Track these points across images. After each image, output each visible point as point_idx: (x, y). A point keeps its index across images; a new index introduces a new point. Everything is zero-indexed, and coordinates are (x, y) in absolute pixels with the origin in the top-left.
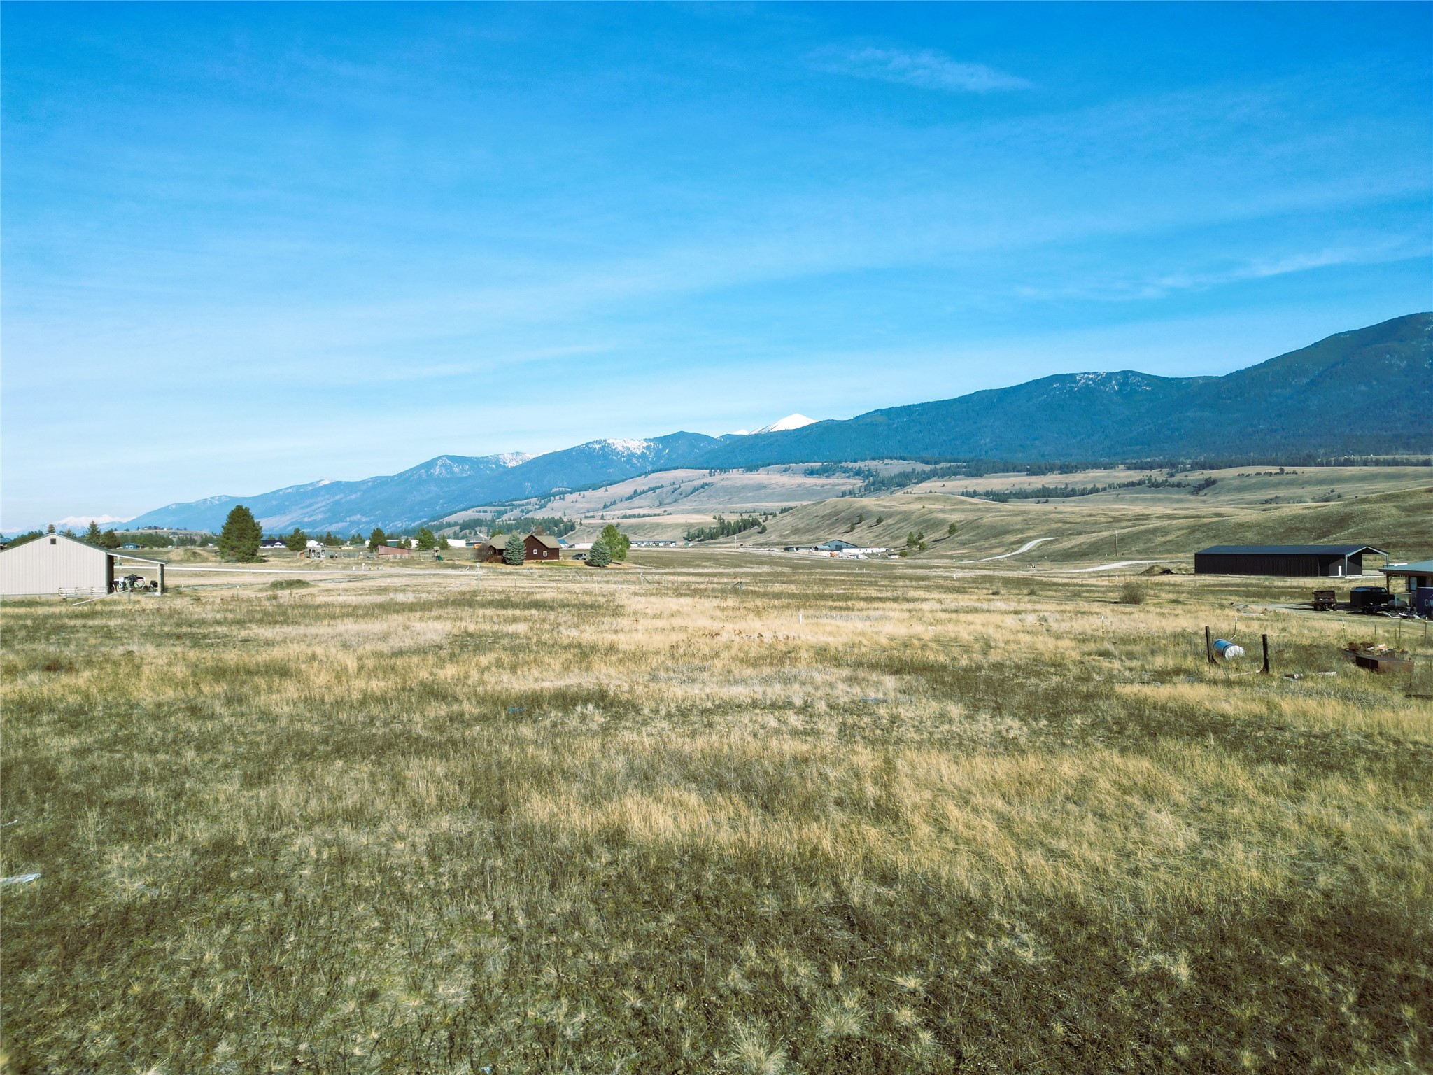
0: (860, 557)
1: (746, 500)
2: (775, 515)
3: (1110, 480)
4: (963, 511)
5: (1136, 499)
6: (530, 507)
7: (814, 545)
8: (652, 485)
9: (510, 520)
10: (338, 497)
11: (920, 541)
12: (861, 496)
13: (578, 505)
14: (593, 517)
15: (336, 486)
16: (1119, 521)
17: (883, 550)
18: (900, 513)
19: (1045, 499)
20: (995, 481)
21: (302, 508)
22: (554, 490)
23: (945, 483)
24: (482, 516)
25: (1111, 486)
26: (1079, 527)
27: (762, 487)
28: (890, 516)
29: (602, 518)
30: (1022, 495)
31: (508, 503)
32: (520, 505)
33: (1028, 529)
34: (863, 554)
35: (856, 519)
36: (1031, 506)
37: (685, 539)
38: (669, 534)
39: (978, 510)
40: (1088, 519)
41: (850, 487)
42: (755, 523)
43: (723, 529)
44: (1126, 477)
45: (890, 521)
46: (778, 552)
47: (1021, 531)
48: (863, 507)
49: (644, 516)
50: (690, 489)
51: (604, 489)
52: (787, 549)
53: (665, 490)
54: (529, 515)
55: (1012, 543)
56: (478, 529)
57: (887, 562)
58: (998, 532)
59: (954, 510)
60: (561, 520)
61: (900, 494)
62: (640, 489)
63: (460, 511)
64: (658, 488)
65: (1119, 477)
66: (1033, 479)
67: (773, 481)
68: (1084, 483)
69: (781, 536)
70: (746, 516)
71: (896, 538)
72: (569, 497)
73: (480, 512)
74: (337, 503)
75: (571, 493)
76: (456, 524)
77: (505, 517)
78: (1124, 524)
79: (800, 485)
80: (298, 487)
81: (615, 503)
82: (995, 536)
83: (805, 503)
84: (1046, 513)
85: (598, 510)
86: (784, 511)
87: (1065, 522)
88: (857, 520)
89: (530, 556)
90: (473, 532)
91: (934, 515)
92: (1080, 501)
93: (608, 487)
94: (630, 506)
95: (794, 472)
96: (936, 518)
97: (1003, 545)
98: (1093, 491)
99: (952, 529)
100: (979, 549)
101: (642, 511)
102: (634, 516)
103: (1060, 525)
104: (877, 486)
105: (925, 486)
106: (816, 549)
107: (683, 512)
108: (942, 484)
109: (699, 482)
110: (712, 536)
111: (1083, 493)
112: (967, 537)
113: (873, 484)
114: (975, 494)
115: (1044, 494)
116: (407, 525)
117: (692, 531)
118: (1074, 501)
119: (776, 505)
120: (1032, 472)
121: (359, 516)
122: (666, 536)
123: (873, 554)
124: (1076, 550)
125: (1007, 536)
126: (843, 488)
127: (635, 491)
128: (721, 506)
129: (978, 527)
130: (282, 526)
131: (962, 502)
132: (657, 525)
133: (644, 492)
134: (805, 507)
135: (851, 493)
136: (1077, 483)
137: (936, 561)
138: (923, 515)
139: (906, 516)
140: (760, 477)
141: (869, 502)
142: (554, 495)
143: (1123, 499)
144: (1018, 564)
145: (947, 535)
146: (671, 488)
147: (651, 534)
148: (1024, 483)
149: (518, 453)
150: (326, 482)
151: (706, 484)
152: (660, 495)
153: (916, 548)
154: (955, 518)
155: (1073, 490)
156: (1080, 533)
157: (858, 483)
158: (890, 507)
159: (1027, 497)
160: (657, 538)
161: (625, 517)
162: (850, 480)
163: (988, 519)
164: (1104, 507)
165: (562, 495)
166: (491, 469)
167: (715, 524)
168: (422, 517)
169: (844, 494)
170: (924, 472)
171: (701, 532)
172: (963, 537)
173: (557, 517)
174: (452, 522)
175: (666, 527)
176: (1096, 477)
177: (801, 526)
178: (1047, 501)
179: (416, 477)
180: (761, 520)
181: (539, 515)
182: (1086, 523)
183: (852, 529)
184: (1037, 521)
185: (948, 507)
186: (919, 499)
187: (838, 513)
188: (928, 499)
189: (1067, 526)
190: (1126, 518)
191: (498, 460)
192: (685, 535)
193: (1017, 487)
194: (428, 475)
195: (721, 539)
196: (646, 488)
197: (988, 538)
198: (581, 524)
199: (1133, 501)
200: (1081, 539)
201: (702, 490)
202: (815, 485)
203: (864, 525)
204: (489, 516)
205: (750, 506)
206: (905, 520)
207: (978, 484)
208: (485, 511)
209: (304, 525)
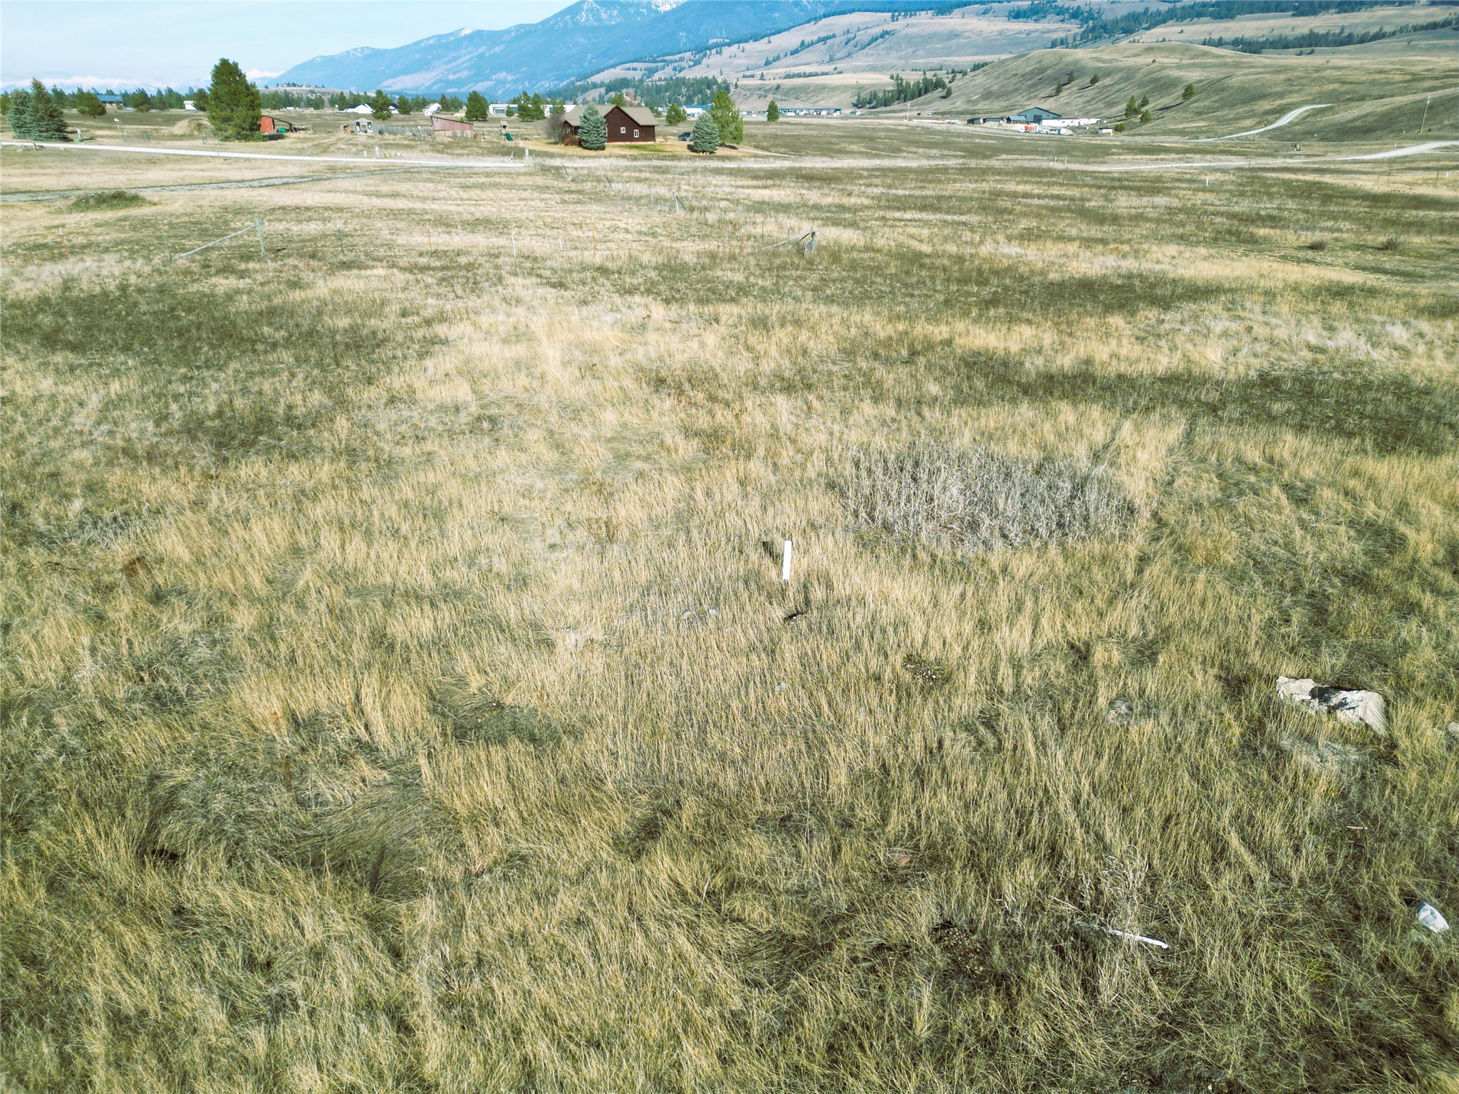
0: (1063, 131)
1: (933, 53)
2: (965, 74)
3: (1402, 21)
4: (1204, 66)
5: (1434, 47)
6: (683, 64)
7: (1006, 114)
8: (823, 35)
9: (660, 80)
10: (482, 50)
11: (1144, 109)
12: (1075, 47)
13: (737, 61)
14: (753, 76)
15: (479, 37)
16: (1422, 79)
17: (1094, 121)
18: (1122, 69)
19: (1309, 49)
20: (1249, 24)
21: (447, 63)
22: (711, 42)
23: (1184, 28)
24: (629, 75)
25: (1403, 30)
26: (1362, 90)
27: (954, 35)
28: (1108, 73)
29: (762, 78)
30: (1281, 44)
31: (657, 59)
32: (672, 62)
33: (1291, 92)
34: (1068, 127)
35: (1064, 79)
36: (1289, 59)
37: (855, 105)
38: (836, 99)
39: (1225, 65)
40: (1377, 77)
41: (1062, 35)
42: (939, 84)
43: (900, 92)
44: (1426, 16)
45: (1107, 81)
46: (959, 125)
47: (1281, 95)
48: (1076, 62)
49: (810, 75)
50: (867, 39)
51: (766, 40)
52: (971, 121)
53: (837, 40)
54: (681, 75)
55: (1267, 113)
56: (624, 91)
57: (1097, 141)
58: (1250, 96)
59: (1193, 65)
60: (714, 81)
61: (1124, 43)
62: (808, 39)
63: (608, 68)
64: (830, 38)
65: (1416, 16)
66: (1301, 21)
67: (969, 27)
68: (1367, 25)
69: (969, 101)
70: (929, 75)
71: (1111, 104)
72: (726, 50)
73: (629, 69)
74: (481, 56)
75: (729, 45)
76: (602, 85)
77: (656, 76)
78: (1427, 84)
79: (1000, 33)
80: (440, 37)
81: (777, 58)
82: (1245, 102)
83: (1004, 57)
84: (1318, 70)
85: (758, 67)
86: (976, 67)
87: (1344, 83)
88: (1066, 79)
89: (614, 136)
90: (619, 94)
91: (1165, 73)
92: (1357, 52)
93: (772, 38)
94: (797, 62)
95: (996, 14)
96: (1168, 76)
97: (1254, 116)
98: (1376, 37)
99: (1189, 92)
100: (1221, 121)
101: (808, 69)
102: (799, 75)
103: (1336, 86)
104: (1096, 33)
105: (1159, 31)
106: (1009, 120)
107: (856, 70)
108: (1178, 29)
109: (877, 31)
110: (886, 103)
111: (1363, 39)
112: (1207, 103)
113: (1093, 30)
114: (1220, 43)
115: (1311, 42)
116: (553, 86)
117: (863, 95)
118: (1349, 52)
119: (966, 60)
120: (1300, 11)
121: (505, 74)
122: (831, 102)
123: (1079, 127)
124: (1358, 123)
125: (1261, 102)
126: (1054, 36)
127: (803, 42)
128: (903, 62)
129: (1223, 90)
130: (427, 84)
131: (1205, 54)
132: (822, 88)
133: (812, 44)
134: (1003, 62)
135: (1063, 42)
136: (1357, 25)
137: (1162, 138)
138: (1150, 73)
139: (1129, 74)
140: (954, 21)
141: (1084, 55)
142: (710, 48)
143: (1415, 48)
144: (1275, 143)
145: (1181, 100)
146: (844, 38)
147: (815, 99)
148: (1286, 27)
150: (468, 31)
151: (887, 33)
152: (831, 48)
153: (1137, 119)
154: (1193, 76)
155: (1350, 35)
156: (1362, 99)
157: (1074, 28)
158: (1110, 61)
159: (1286, 46)
160: (821, 104)
161: (788, 76)
162: (1065, 25)
163: (1239, 78)
164: (1396, 59)
165: (719, 46)
166: (640, 14)
167: (891, 86)
168: (570, 76)
169: (1054, 45)
170: (1159, 13)
171: (874, 96)
172: (1201, 104)
173: (710, 78)
174: (599, 81)
175: (834, 89)
176: (1384, 17)
177: (995, 88)
178: (1312, 52)
179: (561, 24)
180: (946, 81)
181: (691, 74)
182: (1373, 83)
183: (1058, 91)
184: (1305, 81)
185: (1186, 62)
186: (1149, 50)
187: (1043, 70)
188: (1162, 49)
189: (1346, 88)
190: (1431, 74)
191: (649, 3)
192: (854, 100)
193: (1276, 33)
194: (574, 23)
195: (896, 106)
196: (815, 38)
197: (1235, 105)
198: (736, 86)
199: (1428, 50)
200: (1367, 107)
201: (880, 40)
202: (1020, 32)
203: (1074, 87)
204: (637, 75)
205: (936, 61)
206: (1126, 79)
207: (1226, 29)
208: (635, 69)
209: (450, 84)
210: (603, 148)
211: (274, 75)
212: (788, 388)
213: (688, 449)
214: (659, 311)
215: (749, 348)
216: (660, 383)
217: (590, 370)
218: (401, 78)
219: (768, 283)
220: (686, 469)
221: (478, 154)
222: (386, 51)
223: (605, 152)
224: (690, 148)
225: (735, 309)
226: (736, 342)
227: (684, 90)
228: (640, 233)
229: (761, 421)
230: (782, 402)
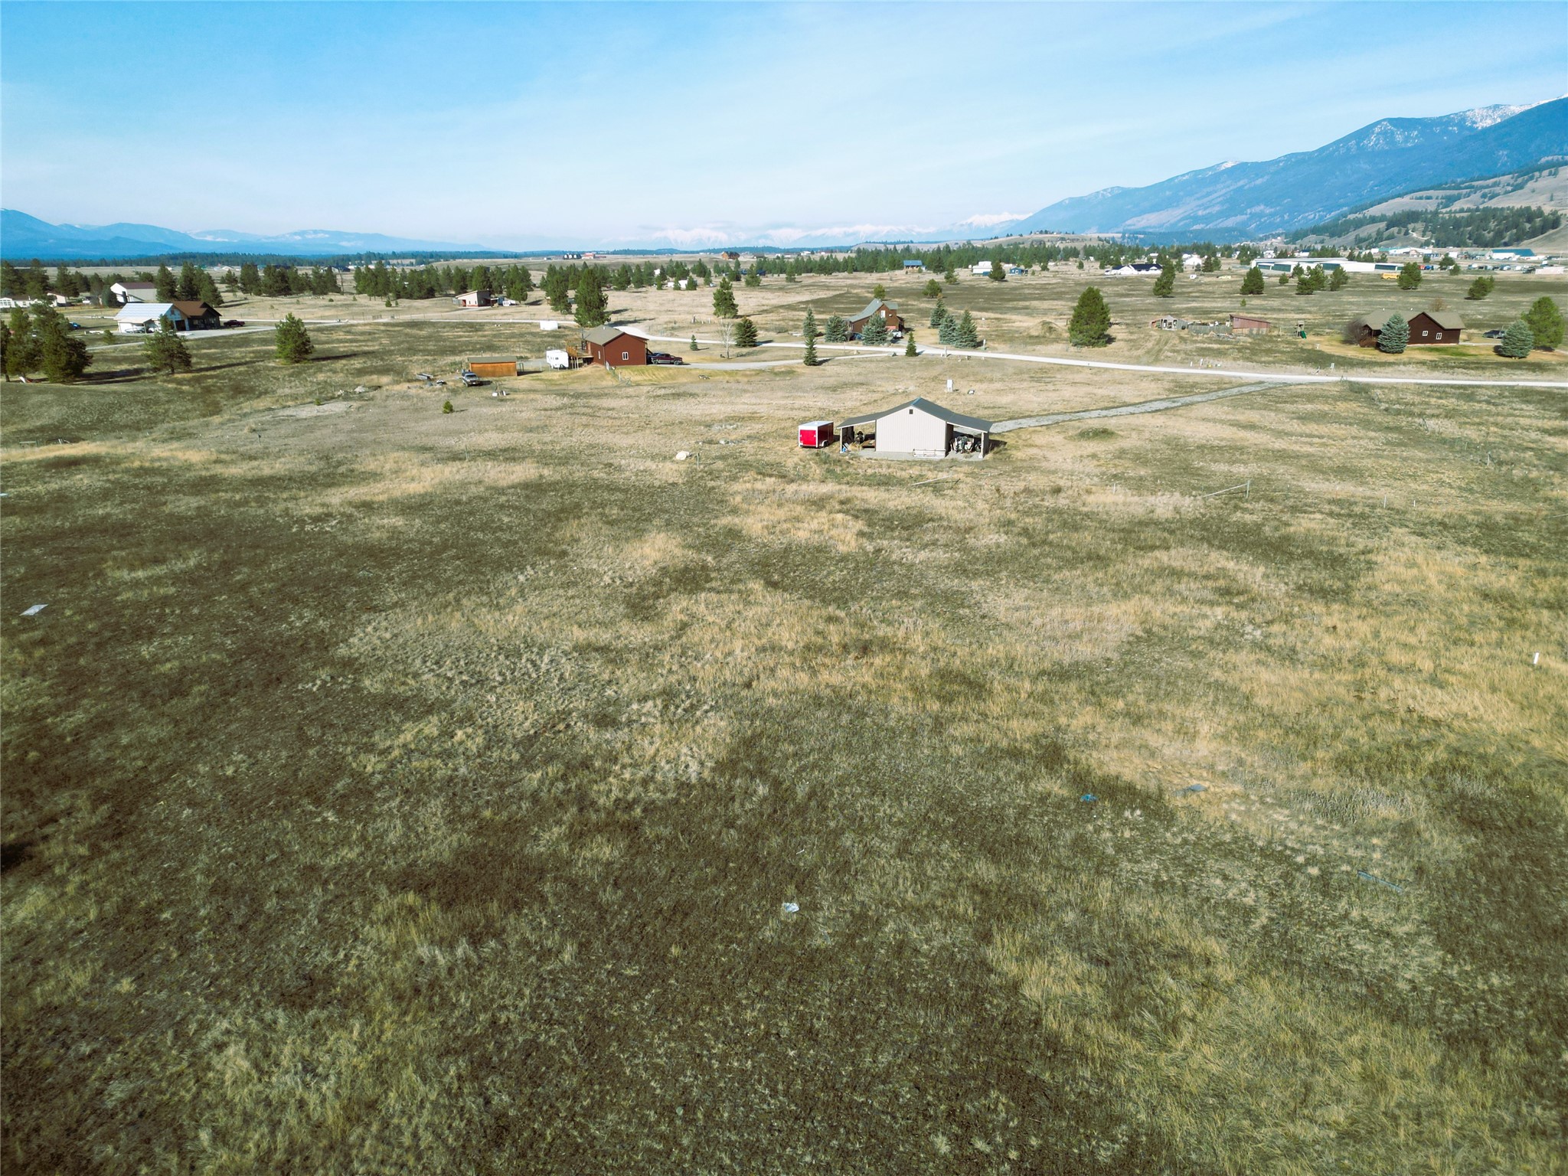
6: (1497, 190)
9: (1462, 211)
10: (1241, 183)
15: (1242, 169)
21: (1199, 199)
22: (1544, 160)
24: (1421, 206)
32: (1482, 187)
54: (1493, 204)
56: (1411, 226)
60: (1540, 213)
63: (1394, 197)
73: (1421, 198)
74: (1239, 190)
76: (1382, 218)
77: (1456, 206)
80: (1196, 173)
89: (1415, 338)
90: (1403, 230)
116: (1321, 217)
121: (1262, 207)
130: (1173, 221)
142: (1541, 169)
149: (1496, 107)
150: (1230, 165)
165: (1554, 168)
166: (1449, 133)
168: (1341, 206)
173: (1534, 208)
174: (1378, 214)
181: (1507, 203)
191: (1463, 119)
194: (1361, 147)
204: (1431, 206)
208: (1429, 198)
209: (1196, 219)
210: (1401, 352)
211: (1022, 217)
212: (1550, 607)
213: (1501, 624)
214: (1483, 559)
215: (1533, 585)
216: (1486, 596)
217: (1451, 586)
218: (1146, 216)
219: (1552, 546)
220: (1501, 630)
221: (1281, 362)
222: (1137, 189)
223: (1403, 357)
224: (1498, 350)
225: (1528, 562)
226: (1526, 581)
227: (1492, 225)
228: (1460, 488)
229: (1534, 618)
230: (1545, 613)
